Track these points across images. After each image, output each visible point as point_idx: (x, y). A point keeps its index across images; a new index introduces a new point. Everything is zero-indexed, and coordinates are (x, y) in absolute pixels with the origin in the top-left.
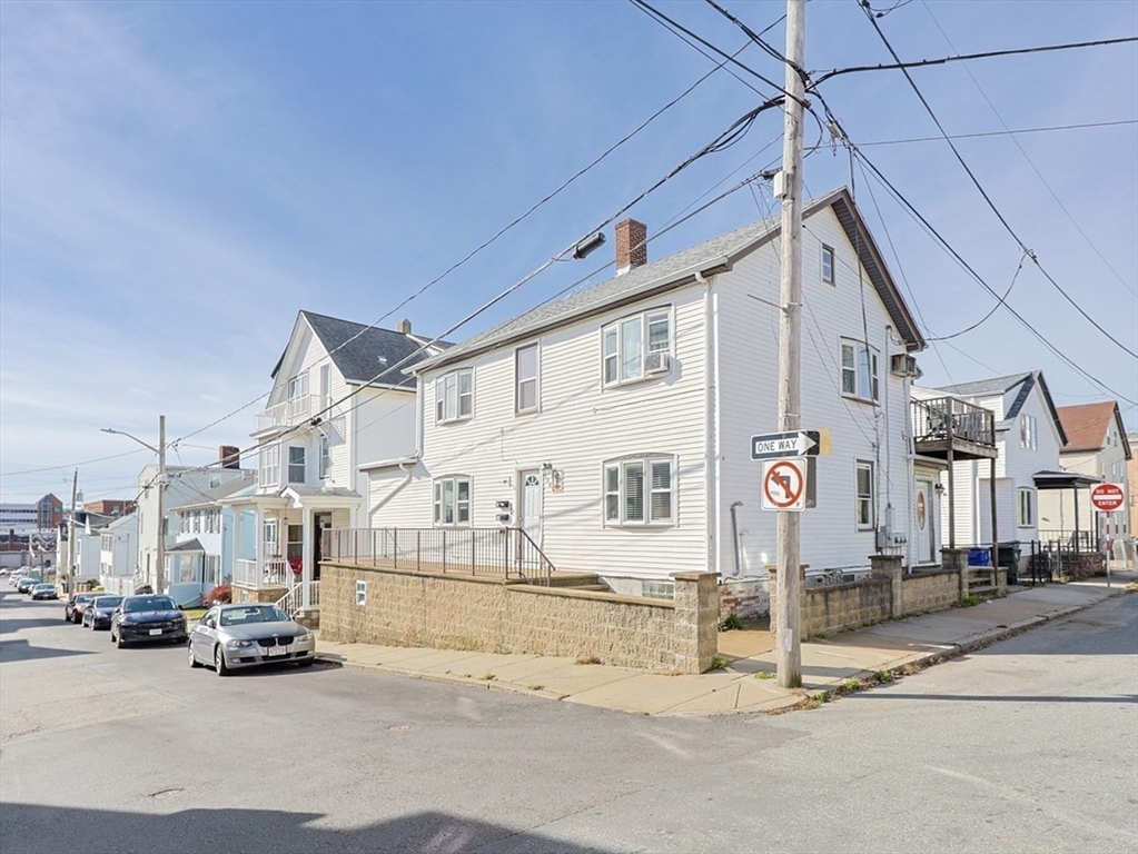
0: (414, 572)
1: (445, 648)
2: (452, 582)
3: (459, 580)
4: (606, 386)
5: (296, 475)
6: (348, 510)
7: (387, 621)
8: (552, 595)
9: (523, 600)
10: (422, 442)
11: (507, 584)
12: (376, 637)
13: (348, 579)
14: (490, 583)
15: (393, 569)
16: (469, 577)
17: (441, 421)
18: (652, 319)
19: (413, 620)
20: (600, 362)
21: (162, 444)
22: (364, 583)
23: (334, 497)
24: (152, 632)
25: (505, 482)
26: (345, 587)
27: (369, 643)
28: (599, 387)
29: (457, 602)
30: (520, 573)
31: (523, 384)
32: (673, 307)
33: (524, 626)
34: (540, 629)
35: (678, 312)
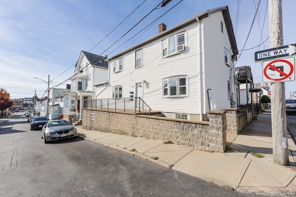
0: (107, 111)
1: (116, 133)
2: (118, 114)
3: (120, 113)
4: (163, 57)
5: (80, 88)
6: (91, 96)
7: (99, 124)
8: (152, 119)
9: (142, 120)
10: (110, 78)
11: (136, 115)
12: (96, 129)
13: (89, 113)
14: (130, 114)
15: (101, 110)
16: (123, 112)
17: (115, 72)
18: (179, 36)
19: (106, 124)
20: (161, 51)
21: (49, 81)
22: (93, 114)
23: (88, 93)
24: (40, 126)
25: (132, 86)
26: (89, 115)
27: (94, 130)
28: (161, 58)
29: (119, 120)
30: (139, 111)
31: (137, 60)
32: (186, 31)
33: (142, 128)
34: (148, 129)
35: (188, 32)
